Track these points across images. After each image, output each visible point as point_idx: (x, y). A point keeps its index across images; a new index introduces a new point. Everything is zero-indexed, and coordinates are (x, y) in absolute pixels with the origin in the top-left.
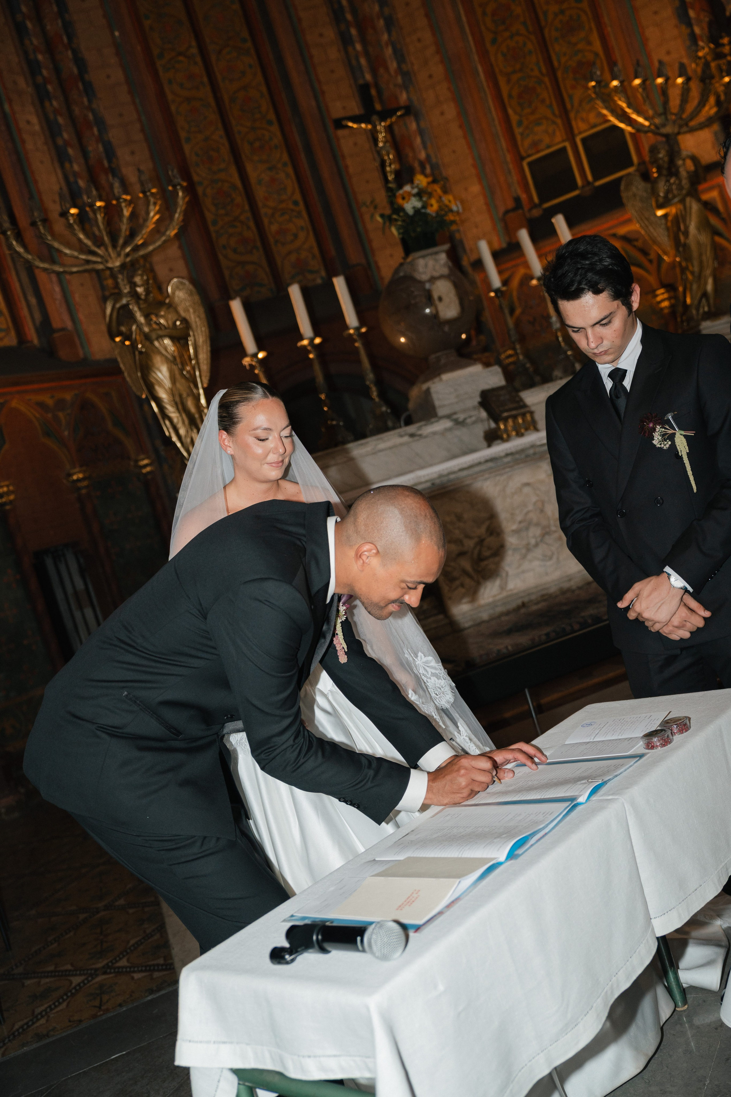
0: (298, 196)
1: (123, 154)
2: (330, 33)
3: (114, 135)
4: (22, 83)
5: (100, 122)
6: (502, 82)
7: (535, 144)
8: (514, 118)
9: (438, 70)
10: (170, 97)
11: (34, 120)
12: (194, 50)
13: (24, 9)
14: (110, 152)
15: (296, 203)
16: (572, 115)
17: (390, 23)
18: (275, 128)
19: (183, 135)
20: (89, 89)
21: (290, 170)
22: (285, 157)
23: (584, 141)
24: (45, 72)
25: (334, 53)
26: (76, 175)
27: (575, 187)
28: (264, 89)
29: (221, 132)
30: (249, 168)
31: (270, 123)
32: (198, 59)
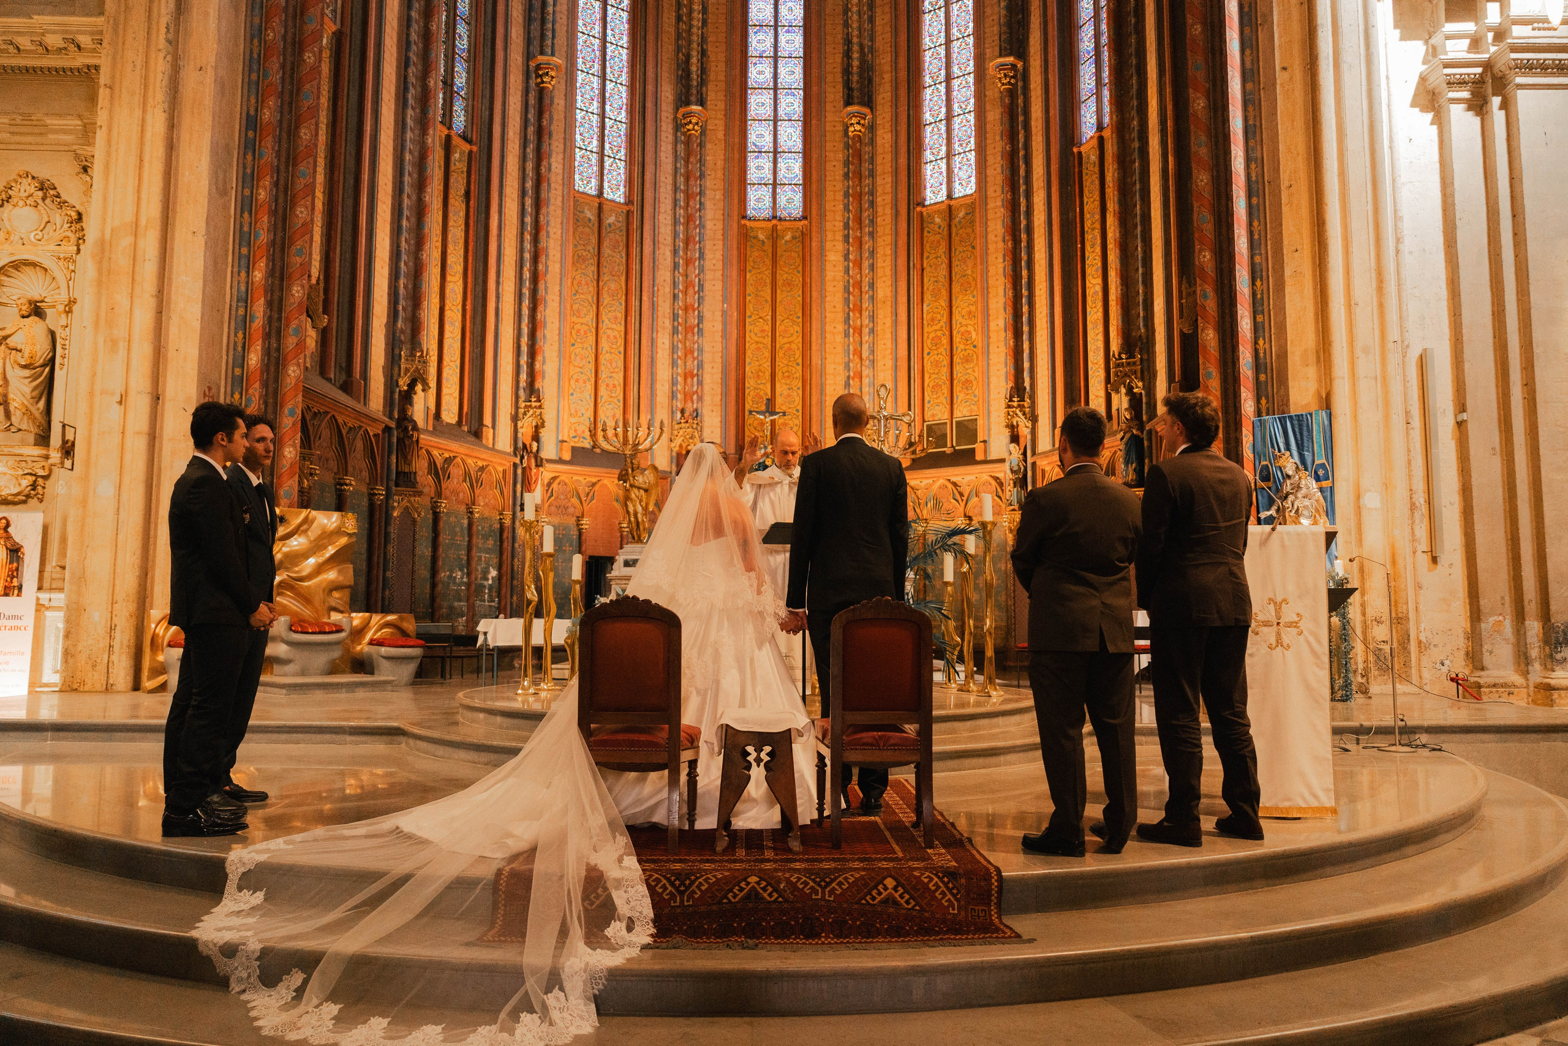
0: (800, 408)
1: (707, 367)
2: (840, 328)
3: (707, 357)
4: (668, 324)
5: (701, 350)
6: (926, 376)
7: (933, 415)
8: (927, 398)
9: (889, 363)
10: (748, 339)
11: (667, 342)
12: (769, 317)
13: (681, 287)
14: (700, 366)
15: (798, 411)
16: (955, 406)
17: (872, 331)
18: (800, 368)
19: (748, 360)
20: (700, 331)
21: (800, 392)
22: (800, 385)
23: (957, 423)
24: (680, 320)
25: (839, 338)
26: (677, 374)
27: (945, 446)
28: (800, 345)
29: (769, 364)
30: (778, 385)
31: (798, 364)
32: (770, 323)
